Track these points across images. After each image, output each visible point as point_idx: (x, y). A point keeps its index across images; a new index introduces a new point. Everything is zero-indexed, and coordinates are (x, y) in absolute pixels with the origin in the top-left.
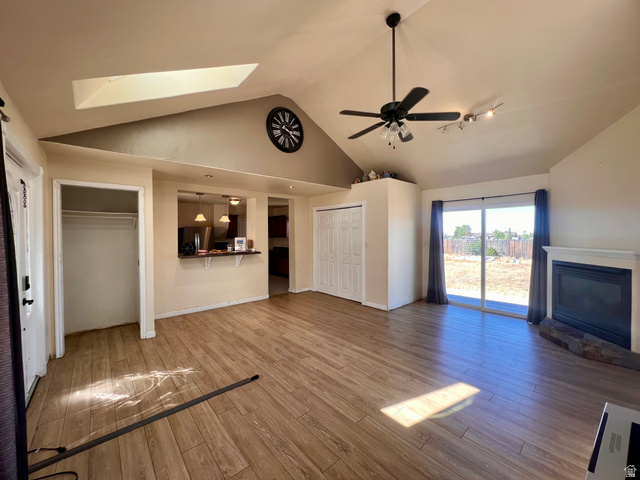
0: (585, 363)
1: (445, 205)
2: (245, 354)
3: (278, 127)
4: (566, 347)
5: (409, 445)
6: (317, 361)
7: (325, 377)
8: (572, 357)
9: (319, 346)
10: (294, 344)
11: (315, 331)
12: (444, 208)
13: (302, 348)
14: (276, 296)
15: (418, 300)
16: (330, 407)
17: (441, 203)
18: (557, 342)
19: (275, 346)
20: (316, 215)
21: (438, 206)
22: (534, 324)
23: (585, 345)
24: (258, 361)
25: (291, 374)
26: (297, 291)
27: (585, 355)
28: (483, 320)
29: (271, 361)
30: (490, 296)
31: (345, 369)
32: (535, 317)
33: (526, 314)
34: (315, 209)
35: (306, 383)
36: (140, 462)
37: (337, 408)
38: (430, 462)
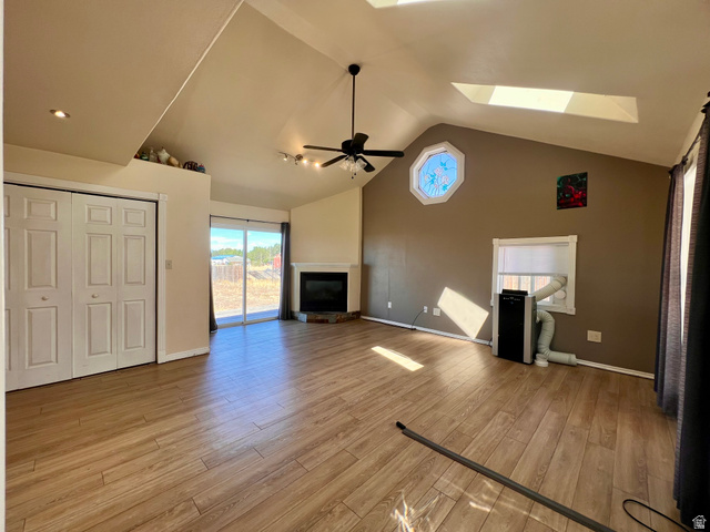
4: (327, 322)
23: (338, 316)
28: (245, 333)
30: (249, 311)
32: (287, 315)
33: (277, 314)
36: (561, 467)
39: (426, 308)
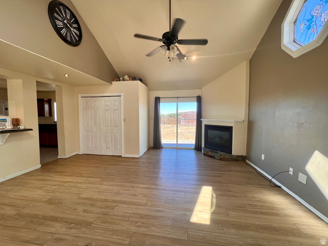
0: (222, 162)
1: (161, 99)
2: (53, 230)
3: (60, 19)
4: (214, 157)
5: (219, 235)
6: (126, 206)
7: (142, 216)
8: (217, 161)
9: (118, 193)
10: (97, 200)
11: (105, 183)
12: (161, 101)
13: (106, 201)
14: (48, 164)
15: (149, 149)
16: (164, 238)
17: (159, 98)
18: (211, 157)
19: (81, 208)
20: (81, 100)
21: (157, 100)
22: (197, 151)
23: (221, 156)
24: (73, 231)
25: (115, 227)
26: (67, 157)
27: (221, 159)
28: (177, 153)
29: (88, 224)
30: (179, 142)
31: (149, 203)
32: (198, 148)
33: (194, 147)
34: (80, 96)
35: (133, 228)
37: (169, 236)
38: (234, 238)
39: (291, 169)
